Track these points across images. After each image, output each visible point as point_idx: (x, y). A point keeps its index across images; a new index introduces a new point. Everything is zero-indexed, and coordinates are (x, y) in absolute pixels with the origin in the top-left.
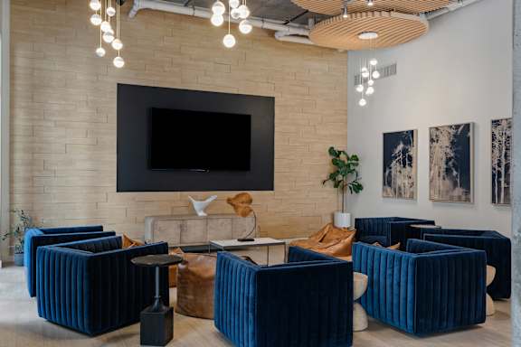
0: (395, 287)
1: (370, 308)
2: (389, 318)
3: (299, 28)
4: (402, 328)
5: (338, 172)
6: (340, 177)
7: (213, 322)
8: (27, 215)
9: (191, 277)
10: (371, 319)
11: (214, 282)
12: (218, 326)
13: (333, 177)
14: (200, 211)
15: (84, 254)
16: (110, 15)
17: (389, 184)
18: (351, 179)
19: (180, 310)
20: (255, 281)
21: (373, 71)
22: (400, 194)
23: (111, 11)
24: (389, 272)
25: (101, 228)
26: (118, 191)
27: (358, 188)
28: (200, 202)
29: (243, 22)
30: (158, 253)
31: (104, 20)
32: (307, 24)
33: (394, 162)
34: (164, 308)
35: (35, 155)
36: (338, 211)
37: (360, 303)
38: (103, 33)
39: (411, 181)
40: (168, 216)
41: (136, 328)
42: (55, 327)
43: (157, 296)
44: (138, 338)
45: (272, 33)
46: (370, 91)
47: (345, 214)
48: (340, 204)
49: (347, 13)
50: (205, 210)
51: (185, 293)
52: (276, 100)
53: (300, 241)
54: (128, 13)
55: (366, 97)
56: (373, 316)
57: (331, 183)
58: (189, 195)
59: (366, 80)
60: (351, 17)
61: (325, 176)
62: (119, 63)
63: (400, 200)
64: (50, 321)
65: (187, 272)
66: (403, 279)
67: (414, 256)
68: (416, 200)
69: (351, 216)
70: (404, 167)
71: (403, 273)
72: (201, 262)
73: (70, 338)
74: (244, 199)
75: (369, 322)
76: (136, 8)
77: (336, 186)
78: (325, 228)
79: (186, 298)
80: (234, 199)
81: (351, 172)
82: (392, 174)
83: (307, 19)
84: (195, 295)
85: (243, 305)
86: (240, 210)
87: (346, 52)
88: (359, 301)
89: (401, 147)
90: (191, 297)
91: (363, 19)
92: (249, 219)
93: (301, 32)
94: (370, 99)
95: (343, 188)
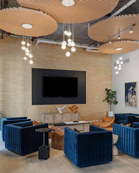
0: (128, 140)
1: (119, 147)
2: (126, 151)
3: (94, 47)
4: (131, 155)
5: (109, 97)
6: (109, 99)
7: (63, 151)
8: (2, 113)
9: (56, 136)
10: (120, 151)
11: (64, 137)
12: (65, 153)
13: (107, 99)
14: (60, 111)
15: (20, 128)
16: (28, 46)
17: (127, 101)
18: (113, 99)
19: (52, 146)
20: (77, 138)
21: (121, 61)
22: (131, 105)
23: (28, 45)
24: (126, 134)
25: (26, 118)
26: (32, 105)
27: (116, 103)
28: (60, 108)
29: (73, 47)
30: (45, 127)
31: (26, 48)
32: (97, 45)
33: (129, 93)
34: (46, 146)
35: (5, 93)
36: (109, 111)
37: (116, 146)
38: (26, 52)
39: (135, 100)
40: (49, 113)
41: (37, 153)
42: (10, 152)
43: (44, 142)
44: (37, 157)
45: (85, 49)
46: (120, 69)
47: (111, 112)
48: (110, 108)
49: (111, 42)
50: (62, 111)
51: (54, 141)
52: (86, 72)
53: (95, 122)
54: (35, 44)
55: (118, 71)
56: (120, 150)
57: (106, 101)
58: (56, 106)
59: (118, 65)
60: (112, 43)
61: (104, 99)
62: (31, 62)
63: (131, 107)
64: (9, 150)
65: (54, 133)
66: (131, 137)
67: (135, 129)
68: (137, 107)
69: (114, 113)
70: (133, 95)
71: (131, 135)
72: (59, 130)
73: (15, 156)
74: (75, 107)
75: (119, 152)
76: (38, 42)
77: (108, 102)
78: (104, 117)
79: (54, 143)
80: (72, 107)
81: (114, 97)
82: (128, 98)
83: (97, 44)
84: (57, 142)
85: (73, 146)
86: (74, 111)
87: (111, 55)
88: (115, 145)
89: (131, 88)
90: (56, 142)
91: (117, 43)
92: (77, 114)
93: (95, 48)
94: (120, 71)
95: (111, 103)
